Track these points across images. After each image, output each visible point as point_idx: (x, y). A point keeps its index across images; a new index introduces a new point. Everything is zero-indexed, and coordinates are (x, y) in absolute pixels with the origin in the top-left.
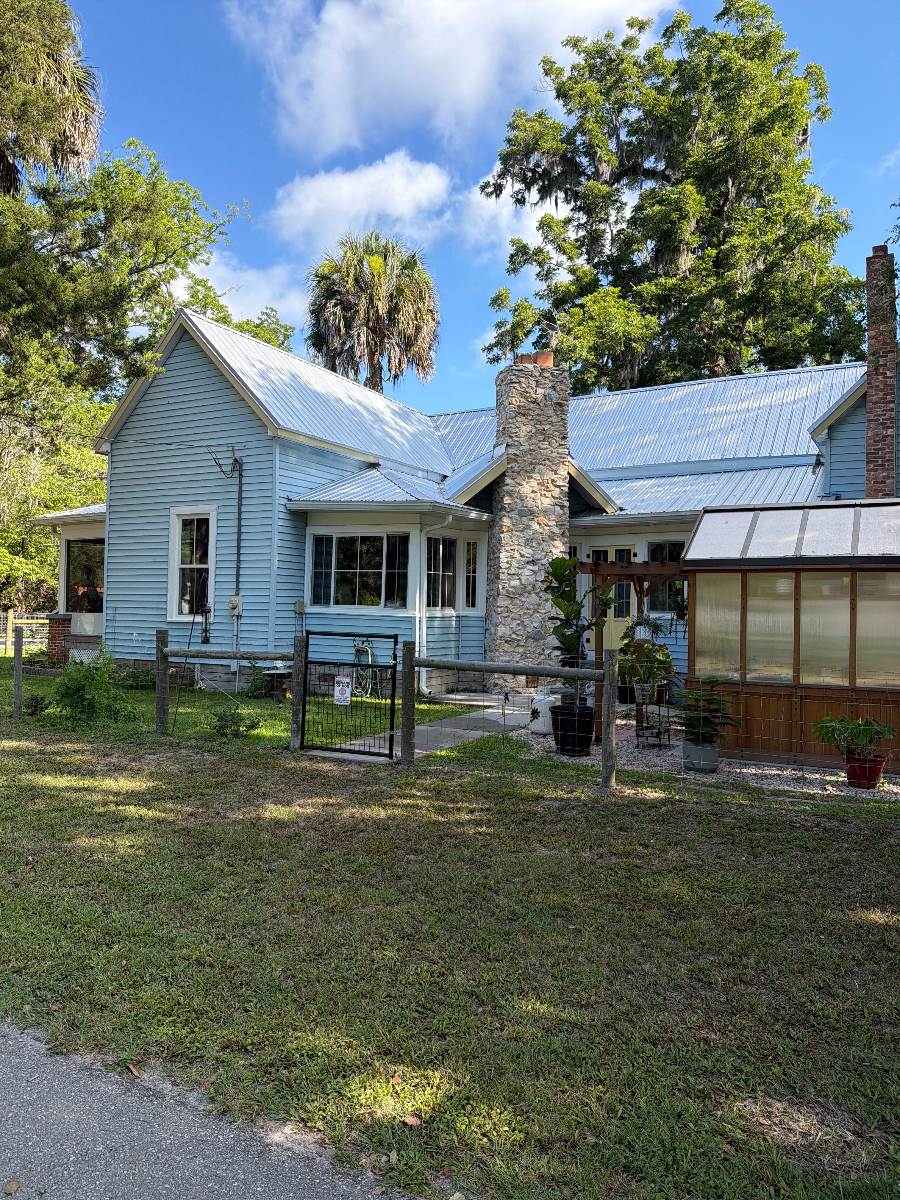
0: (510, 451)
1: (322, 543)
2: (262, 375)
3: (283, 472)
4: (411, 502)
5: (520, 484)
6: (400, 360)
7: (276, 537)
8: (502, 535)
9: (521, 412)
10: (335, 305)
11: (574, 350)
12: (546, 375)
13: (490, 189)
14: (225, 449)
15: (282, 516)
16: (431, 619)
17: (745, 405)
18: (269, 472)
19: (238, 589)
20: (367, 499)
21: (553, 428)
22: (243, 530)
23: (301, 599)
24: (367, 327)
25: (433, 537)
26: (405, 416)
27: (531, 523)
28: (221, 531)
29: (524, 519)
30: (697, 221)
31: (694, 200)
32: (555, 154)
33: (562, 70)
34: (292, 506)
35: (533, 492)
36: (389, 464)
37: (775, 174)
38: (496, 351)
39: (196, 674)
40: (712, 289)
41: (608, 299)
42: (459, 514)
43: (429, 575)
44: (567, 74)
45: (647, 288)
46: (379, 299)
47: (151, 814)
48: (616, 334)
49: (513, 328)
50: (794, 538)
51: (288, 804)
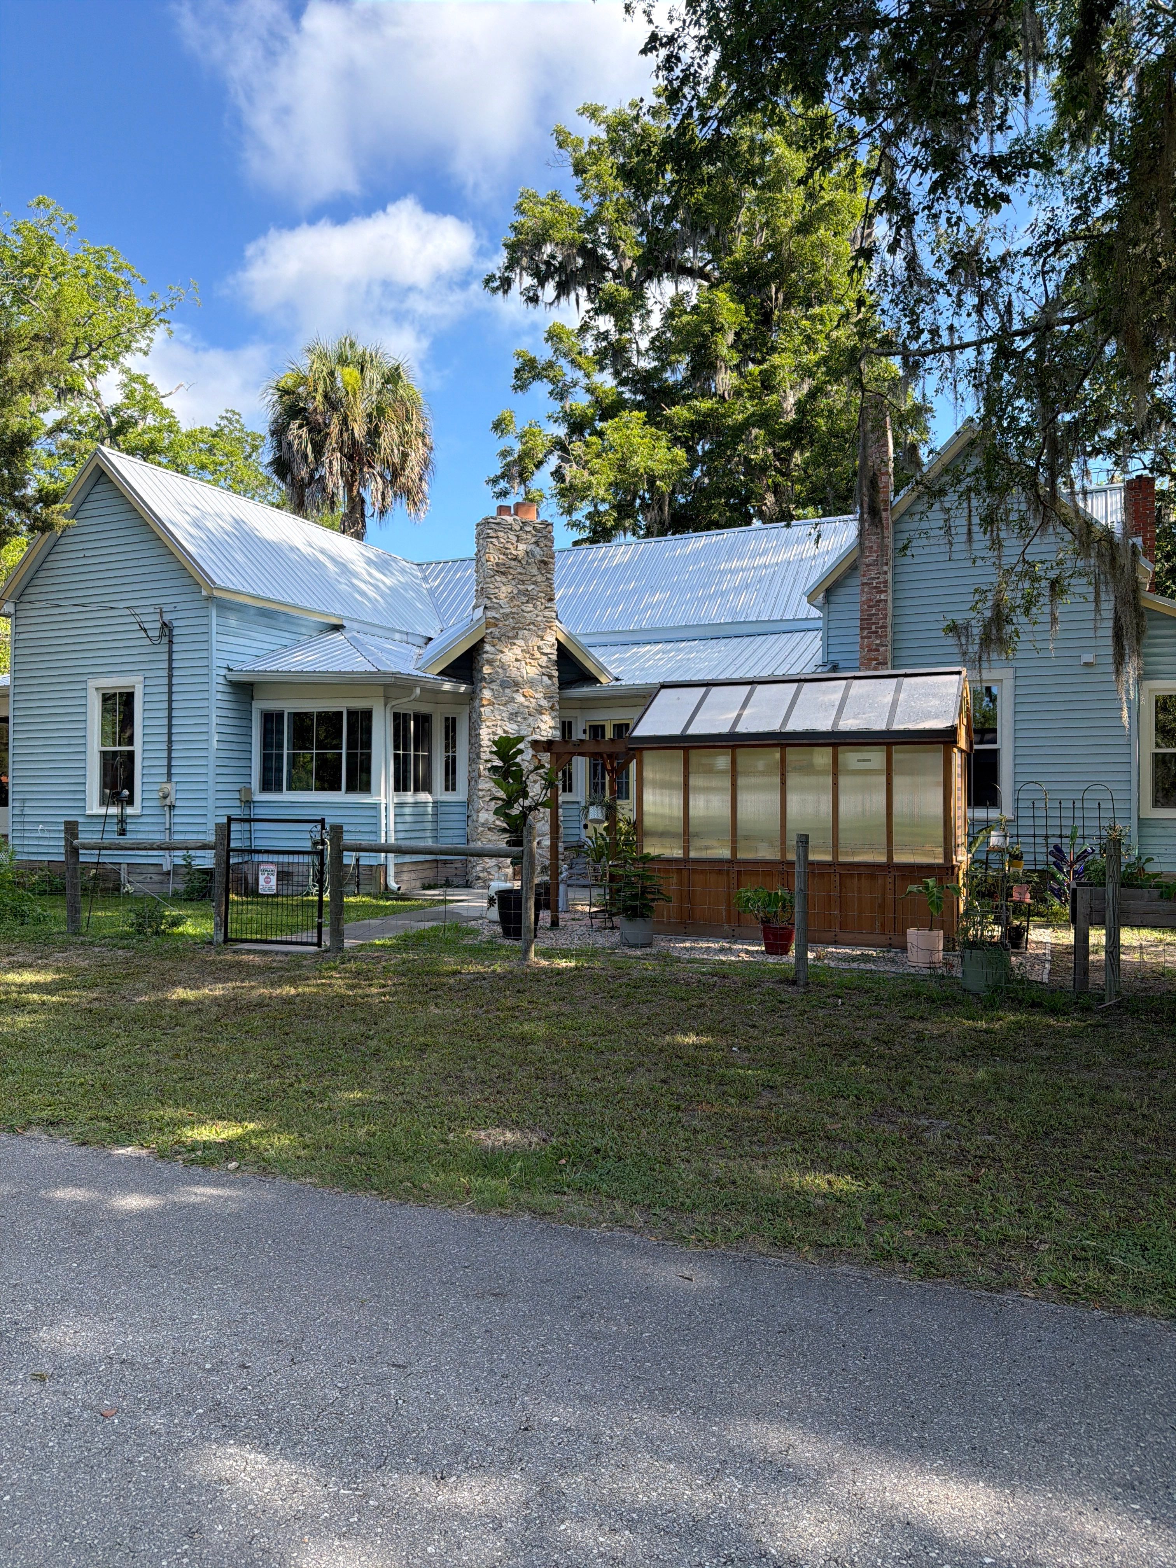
0: (489, 614)
1: (271, 720)
2: (196, 524)
3: (221, 638)
4: (371, 673)
5: (502, 652)
6: (383, 493)
7: (214, 713)
8: (482, 710)
9: (501, 570)
10: (300, 427)
11: (590, 487)
12: (528, 529)
13: (496, 284)
14: (152, 610)
15: (221, 688)
16: (400, 805)
17: (762, 560)
18: (204, 637)
19: (169, 775)
20: (321, 669)
21: (538, 589)
22: (174, 705)
23: (248, 786)
24: (341, 452)
25: (402, 711)
26: (383, 565)
27: (515, 695)
28: (147, 706)
29: (507, 691)
30: (737, 334)
31: (729, 309)
32: (571, 246)
33: (582, 141)
34: (232, 677)
35: (517, 660)
36: (356, 626)
37: (826, 279)
38: (503, 484)
39: (123, 875)
40: (748, 418)
41: (631, 425)
42: (429, 686)
43: (396, 756)
44: (585, 148)
45: (679, 412)
46: (355, 420)
47: (54, 999)
48: (637, 470)
49: (521, 458)
50: (734, 715)
51: (198, 988)
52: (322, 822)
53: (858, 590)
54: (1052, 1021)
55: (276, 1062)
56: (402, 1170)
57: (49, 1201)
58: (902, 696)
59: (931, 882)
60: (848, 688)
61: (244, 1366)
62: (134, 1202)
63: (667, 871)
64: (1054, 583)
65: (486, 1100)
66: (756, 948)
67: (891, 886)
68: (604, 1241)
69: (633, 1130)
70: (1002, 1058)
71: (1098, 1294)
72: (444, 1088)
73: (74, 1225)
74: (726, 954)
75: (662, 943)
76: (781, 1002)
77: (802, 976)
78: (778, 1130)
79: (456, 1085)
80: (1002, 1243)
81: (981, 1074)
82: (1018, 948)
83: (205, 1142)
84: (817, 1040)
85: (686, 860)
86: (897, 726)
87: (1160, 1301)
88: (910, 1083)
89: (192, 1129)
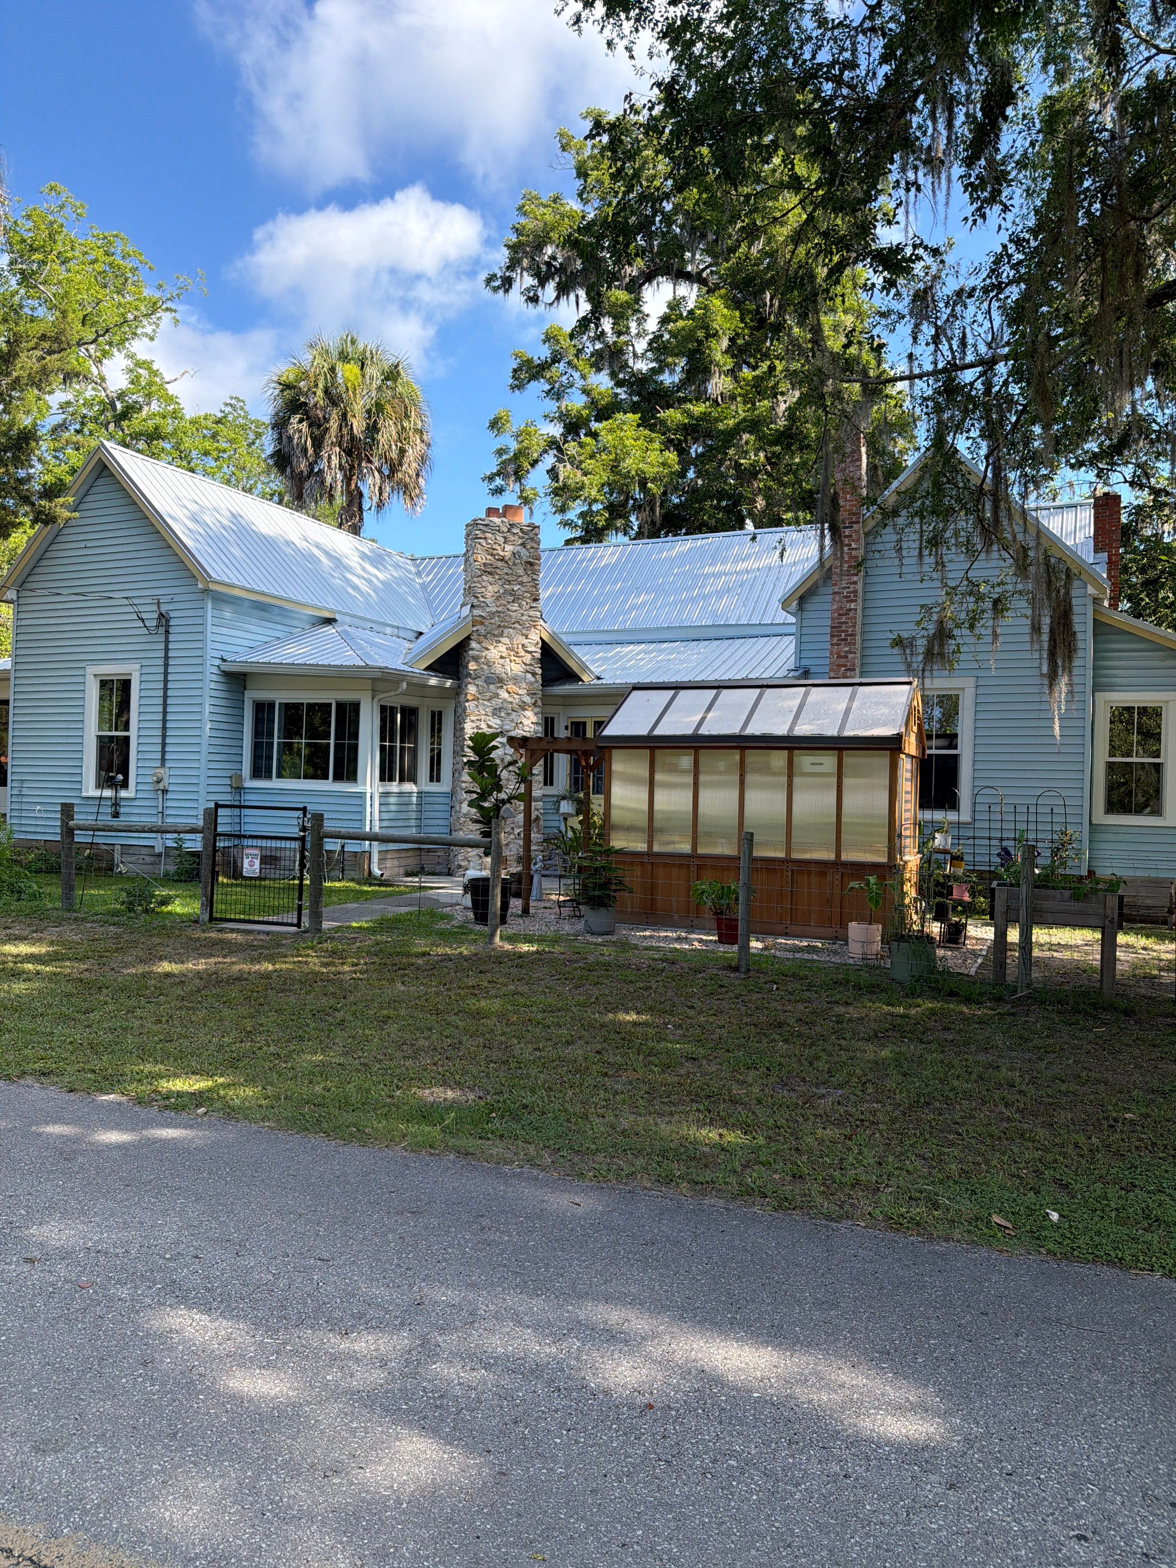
0: (476, 612)
1: (263, 710)
2: (194, 518)
3: (216, 629)
4: (359, 667)
5: (487, 649)
6: (380, 488)
7: (208, 702)
8: (467, 704)
9: (488, 570)
10: (301, 421)
11: (582, 488)
12: (515, 531)
13: (497, 283)
14: (150, 601)
15: (215, 678)
16: (385, 795)
17: (744, 566)
18: (199, 629)
19: (163, 760)
20: (311, 662)
21: (523, 589)
22: (170, 693)
23: (239, 772)
24: (340, 446)
25: (389, 704)
26: (377, 560)
27: (499, 691)
28: (143, 694)
29: (492, 687)
30: (730, 339)
31: (724, 316)
34: (226, 667)
35: (502, 657)
36: (347, 619)
38: (498, 481)
39: (116, 855)
40: (739, 423)
41: (625, 428)
42: (415, 681)
43: (382, 748)
44: (587, 151)
45: (673, 416)
46: (354, 416)
47: (48, 969)
48: (629, 472)
49: (516, 457)
50: (698, 718)
51: (182, 963)
52: (304, 810)
53: (829, 598)
54: (965, 1010)
55: (249, 1029)
56: (351, 1118)
57: (40, 1135)
58: (856, 704)
59: (872, 879)
60: (806, 695)
61: (197, 1257)
62: (114, 1137)
63: (632, 864)
64: (996, 602)
65: (435, 1064)
66: (711, 938)
67: (839, 883)
68: (514, 1175)
69: (561, 1091)
70: (911, 1040)
71: (918, 1224)
72: (398, 1054)
73: (61, 1153)
74: (680, 943)
75: (624, 931)
76: (721, 986)
77: (743, 963)
78: (689, 1093)
79: (410, 1052)
80: (853, 1186)
81: (885, 1053)
82: (957, 943)
83: (178, 1092)
84: (746, 1020)
85: (650, 854)
86: (847, 733)
87: (969, 1231)
88: (818, 1058)
89: (168, 1081)
